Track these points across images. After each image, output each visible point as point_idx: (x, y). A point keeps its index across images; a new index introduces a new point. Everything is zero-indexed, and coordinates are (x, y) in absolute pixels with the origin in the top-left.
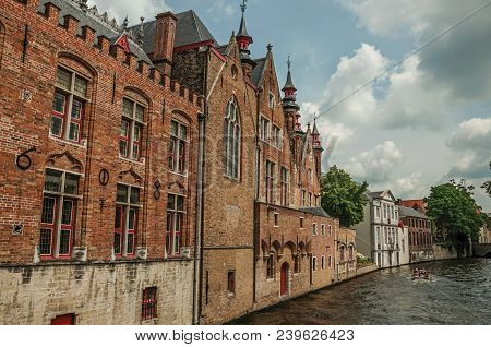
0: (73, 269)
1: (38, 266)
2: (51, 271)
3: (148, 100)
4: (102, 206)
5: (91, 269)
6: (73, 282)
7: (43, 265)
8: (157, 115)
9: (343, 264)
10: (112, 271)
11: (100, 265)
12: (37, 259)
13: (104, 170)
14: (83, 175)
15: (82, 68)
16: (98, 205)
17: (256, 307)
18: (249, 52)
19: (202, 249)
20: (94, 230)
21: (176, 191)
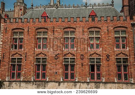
0: (73, 83)
1: (62, 82)
2: (66, 83)
3: (100, 28)
4: (82, 65)
5: (79, 84)
6: (73, 87)
7: (64, 82)
8: (105, 32)
10: (88, 85)
11: (82, 83)
12: (62, 80)
13: (82, 55)
14: (76, 58)
15: (71, 29)
16: (81, 65)
20: (80, 73)
21: (122, 57)
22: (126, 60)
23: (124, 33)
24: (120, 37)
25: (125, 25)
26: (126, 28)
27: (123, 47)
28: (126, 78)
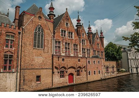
9: (108, 73)
17: (53, 87)
18: (53, 12)
19: (20, 69)
21: (9, 54)
22: (11, 56)
23: (13, 37)
24: (9, 40)
25: (14, 32)
26: (15, 34)
27: (11, 47)
28: (10, 69)
